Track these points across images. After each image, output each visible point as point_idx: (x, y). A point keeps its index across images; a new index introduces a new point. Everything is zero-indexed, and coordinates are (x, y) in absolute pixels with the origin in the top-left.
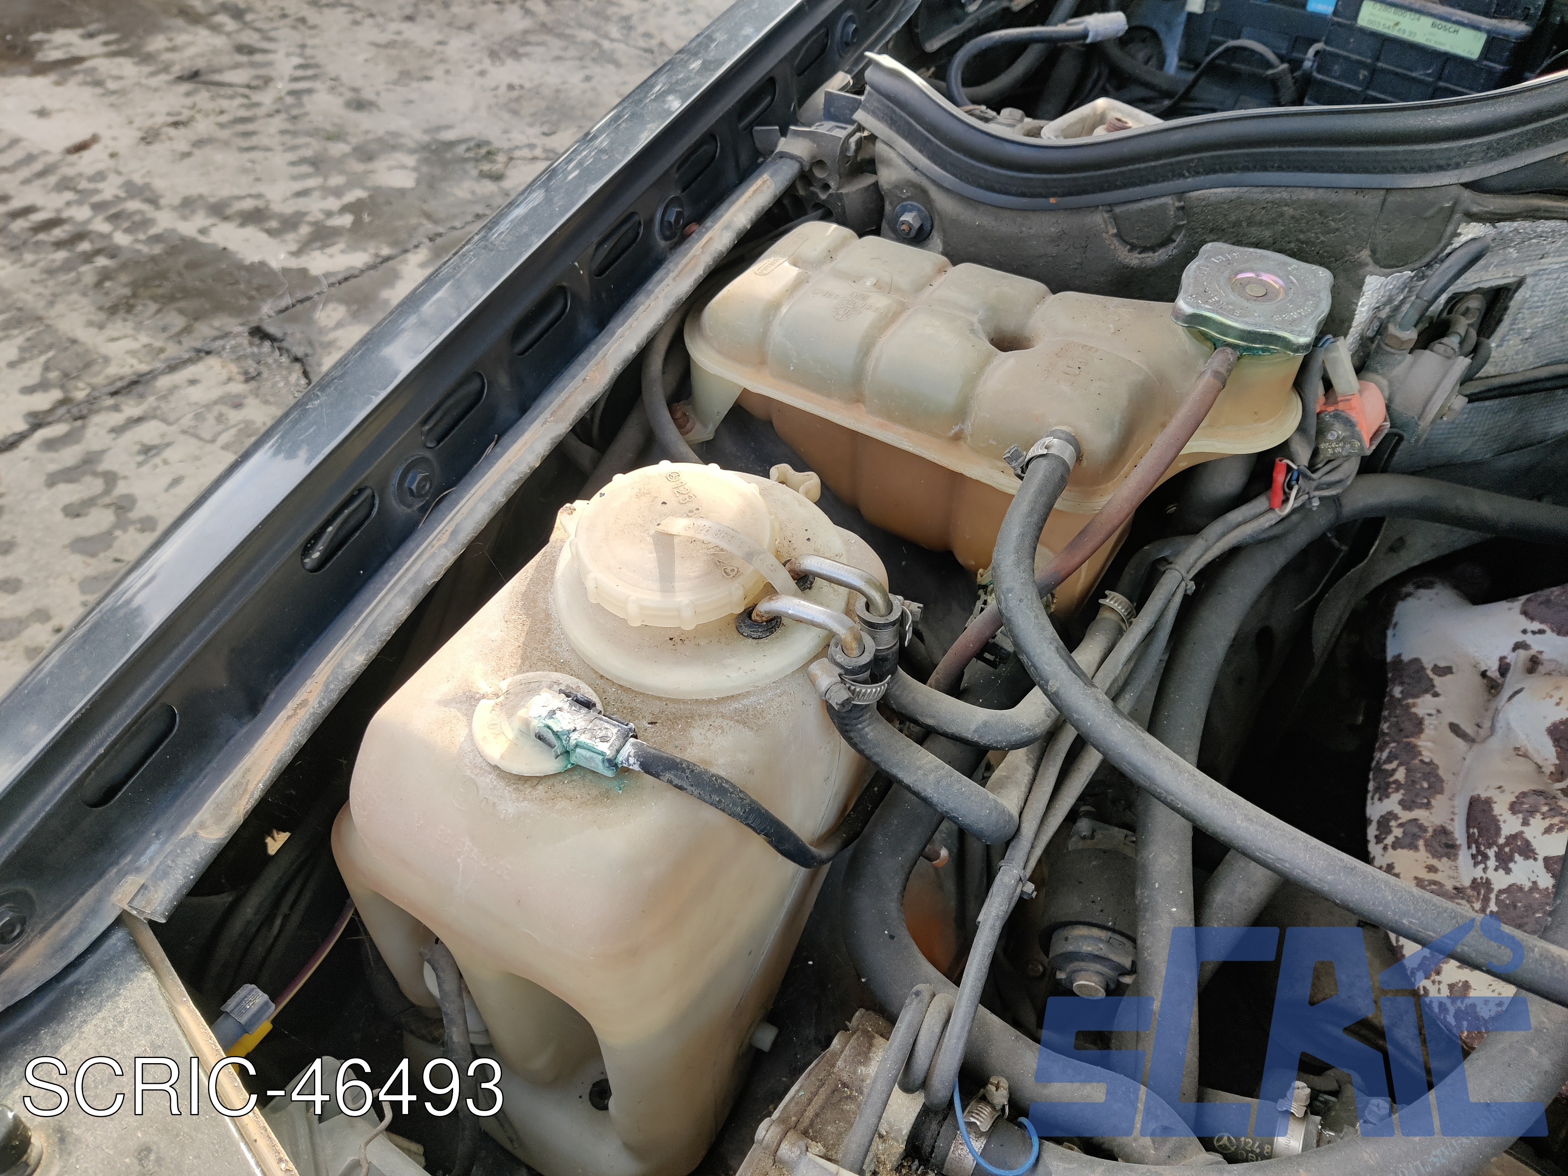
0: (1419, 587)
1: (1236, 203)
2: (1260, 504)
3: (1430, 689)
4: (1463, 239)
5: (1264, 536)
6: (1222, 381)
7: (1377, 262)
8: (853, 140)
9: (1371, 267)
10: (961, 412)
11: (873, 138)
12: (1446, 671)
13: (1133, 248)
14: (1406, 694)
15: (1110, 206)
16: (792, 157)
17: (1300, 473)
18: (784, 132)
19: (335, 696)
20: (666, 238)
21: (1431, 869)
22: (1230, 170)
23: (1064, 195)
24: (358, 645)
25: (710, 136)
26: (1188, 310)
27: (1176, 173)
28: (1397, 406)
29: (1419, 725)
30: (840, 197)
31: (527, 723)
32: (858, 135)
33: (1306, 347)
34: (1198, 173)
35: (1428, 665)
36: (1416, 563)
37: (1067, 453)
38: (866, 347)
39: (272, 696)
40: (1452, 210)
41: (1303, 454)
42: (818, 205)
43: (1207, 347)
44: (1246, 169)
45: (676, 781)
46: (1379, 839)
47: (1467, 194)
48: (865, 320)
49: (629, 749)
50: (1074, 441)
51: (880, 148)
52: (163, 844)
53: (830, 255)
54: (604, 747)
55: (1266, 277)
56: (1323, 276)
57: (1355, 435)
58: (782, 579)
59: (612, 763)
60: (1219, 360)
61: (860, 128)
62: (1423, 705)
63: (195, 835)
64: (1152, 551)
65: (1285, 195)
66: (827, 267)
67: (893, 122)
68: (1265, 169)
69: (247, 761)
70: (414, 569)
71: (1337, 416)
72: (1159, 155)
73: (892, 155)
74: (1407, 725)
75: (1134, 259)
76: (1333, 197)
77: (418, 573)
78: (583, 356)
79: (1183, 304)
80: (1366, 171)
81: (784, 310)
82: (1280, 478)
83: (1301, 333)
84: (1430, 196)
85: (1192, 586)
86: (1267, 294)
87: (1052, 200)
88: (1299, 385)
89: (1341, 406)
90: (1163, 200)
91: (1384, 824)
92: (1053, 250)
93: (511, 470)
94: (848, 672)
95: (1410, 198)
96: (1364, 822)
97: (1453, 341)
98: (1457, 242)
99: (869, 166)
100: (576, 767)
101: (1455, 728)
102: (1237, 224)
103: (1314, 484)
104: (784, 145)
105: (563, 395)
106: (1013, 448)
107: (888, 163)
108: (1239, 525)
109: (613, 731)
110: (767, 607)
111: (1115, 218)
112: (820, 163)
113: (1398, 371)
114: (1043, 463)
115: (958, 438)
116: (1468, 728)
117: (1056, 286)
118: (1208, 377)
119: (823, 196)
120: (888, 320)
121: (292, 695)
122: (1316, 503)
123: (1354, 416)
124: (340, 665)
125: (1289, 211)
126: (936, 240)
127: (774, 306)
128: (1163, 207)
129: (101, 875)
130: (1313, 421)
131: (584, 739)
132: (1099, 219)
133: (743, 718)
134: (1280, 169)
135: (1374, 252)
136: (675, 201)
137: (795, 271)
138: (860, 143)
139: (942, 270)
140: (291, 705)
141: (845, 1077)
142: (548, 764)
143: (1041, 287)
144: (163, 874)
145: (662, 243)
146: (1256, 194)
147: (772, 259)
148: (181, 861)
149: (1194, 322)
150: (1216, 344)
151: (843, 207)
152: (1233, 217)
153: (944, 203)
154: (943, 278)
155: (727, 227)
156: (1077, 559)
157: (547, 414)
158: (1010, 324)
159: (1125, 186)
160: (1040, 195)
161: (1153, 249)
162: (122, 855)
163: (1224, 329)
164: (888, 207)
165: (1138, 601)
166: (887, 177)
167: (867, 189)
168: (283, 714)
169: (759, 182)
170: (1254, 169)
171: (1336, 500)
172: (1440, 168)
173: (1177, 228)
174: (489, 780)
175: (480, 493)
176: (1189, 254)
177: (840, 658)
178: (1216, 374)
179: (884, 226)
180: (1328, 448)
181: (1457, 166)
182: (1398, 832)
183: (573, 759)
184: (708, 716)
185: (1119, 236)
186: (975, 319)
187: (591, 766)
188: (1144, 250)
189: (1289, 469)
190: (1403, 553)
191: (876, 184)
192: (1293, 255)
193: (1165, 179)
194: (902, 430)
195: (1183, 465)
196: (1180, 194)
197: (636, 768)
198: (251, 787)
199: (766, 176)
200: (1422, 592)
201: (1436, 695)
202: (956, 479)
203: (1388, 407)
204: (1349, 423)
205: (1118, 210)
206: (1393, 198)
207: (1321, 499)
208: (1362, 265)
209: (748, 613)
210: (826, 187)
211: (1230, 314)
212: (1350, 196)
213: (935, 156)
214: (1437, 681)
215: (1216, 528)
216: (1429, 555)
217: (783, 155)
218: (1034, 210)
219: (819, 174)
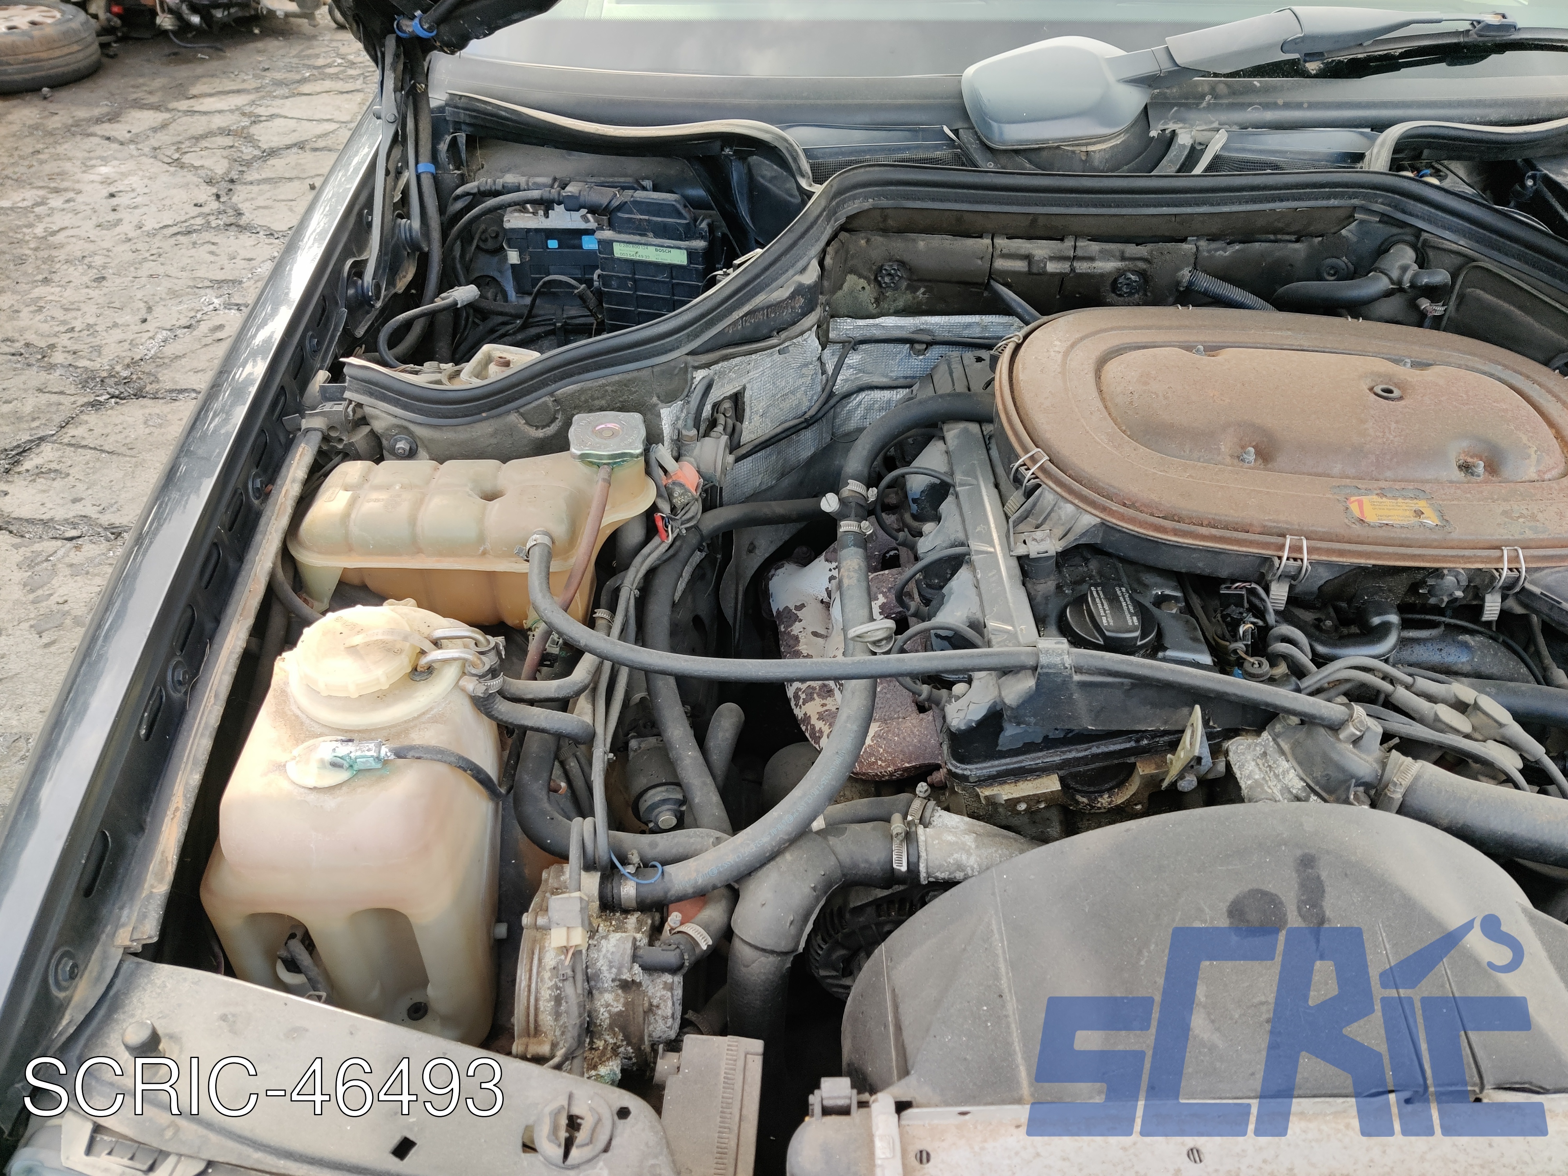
0: (776, 569)
1: (582, 391)
2: (656, 540)
3: (797, 619)
4: (698, 379)
5: (665, 558)
6: (609, 482)
7: (662, 401)
8: (350, 409)
9: (660, 405)
10: (481, 539)
11: (359, 405)
12: (803, 606)
13: (537, 428)
14: (786, 627)
15: (517, 409)
16: (315, 429)
17: (669, 518)
18: (303, 416)
19: (193, 800)
20: (258, 498)
21: (823, 705)
22: (572, 376)
23: (489, 410)
24: (192, 770)
25: (262, 431)
26: (579, 453)
27: (544, 384)
28: (703, 469)
29: (797, 639)
30: (352, 444)
31: (322, 761)
32: (351, 406)
33: (641, 454)
34: (556, 382)
35: (792, 608)
36: (767, 555)
37: (546, 540)
38: (413, 521)
39: (148, 819)
40: (686, 367)
41: (665, 507)
42: (338, 453)
43: (595, 468)
44: (580, 373)
45: (417, 755)
46: (796, 705)
47: (689, 358)
48: (404, 508)
49: (384, 750)
50: (547, 533)
51: (368, 410)
52: (131, 908)
53: (365, 478)
54: (372, 753)
55: (609, 425)
56: (637, 417)
57: (687, 491)
58: (427, 646)
59: (378, 759)
60: (603, 472)
61: (351, 402)
62: (796, 629)
63: (151, 892)
64: (610, 583)
65: (603, 381)
66: (367, 486)
67: (371, 394)
68: (588, 371)
69: (160, 848)
70: (203, 722)
71: (674, 483)
72: (532, 378)
73: (378, 412)
74: (792, 642)
75: (540, 434)
76: (628, 376)
77: (206, 723)
78: (240, 580)
79: (574, 450)
80: (637, 360)
81: (353, 516)
82: (660, 524)
83: (636, 448)
84: (672, 364)
85: (638, 592)
86: (614, 434)
87: (484, 415)
88: (648, 472)
89: (674, 478)
90: (543, 399)
91: (797, 697)
92: (494, 441)
93: (231, 653)
94: (481, 677)
95: (663, 367)
96: (788, 701)
97: (720, 428)
98: (696, 381)
99: (364, 421)
100: (359, 771)
101: (815, 634)
102: (586, 401)
103: (679, 522)
104: (305, 424)
105: (242, 603)
106: (518, 547)
107: (376, 418)
108: (649, 554)
109: (372, 745)
110: (424, 661)
111: (522, 415)
112: (332, 428)
113: (696, 452)
114: (536, 548)
115: (484, 553)
116: (822, 631)
117: (505, 459)
118: (600, 482)
119: (340, 446)
120: (418, 504)
121: (167, 808)
122: (684, 532)
123: (682, 481)
124: (187, 783)
125: (609, 388)
126: (422, 452)
127: (346, 517)
128: (545, 403)
129: (98, 940)
130: (663, 489)
131: (359, 753)
132: (513, 418)
133: (435, 720)
134: (596, 369)
135: (658, 397)
136: (256, 476)
137: (349, 493)
138: (354, 411)
139: (436, 469)
140: (170, 813)
141: (556, 885)
142: (342, 776)
143: (495, 463)
144: (143, 917)
145: (256, 502)
146: (589, 384)
147: (331, 491)
148: (150, 907)
149: (583, 457)
150: (598, 466)
151: (356, 450)
152: (583, 399)
153: (419, 431)
154: (438, 473)
155: (293, 481)
156: (572, 591)
157: (237, 616)
158: (488, 487)
159: (521, 397)
160: (476, 414)
161: (548, 425)
162: (105, 926)
163: (600, 457)
164: (385, 442)
165: (613, 609)
166: (379, 426)
167: (367, 435)
168: (167, 820)
169: (300, 449)
170: (583, 372)
171: (696, 527)
172: (671, 351)
173: (557, 411)
174: (312, 797)
175: (220, 670)
176: (568, 424)
177: (474, 671)
178: (604, 480)
179: (385, 453)
180: (678, 501)
181: (678, 348)
182: (803, 696)
183: (356, 767)
184: (415, 726)
185: (527, 423)
186: (468, 489)
187: (368, 766)
188: (543, 427)
189: (663, 518)
190: (757, 551)
191: (372, 431)
192: (620, 410)
193: (540, 388)
194: (451, 559)
195: (609, 532)
196: (551, 394)
197: (393, 757)
198: (170, 859)
199: (303, 445)
200: (780, 571)
201: (801, 621)
202: (491, 576)
203: (698, 472)
204: (681, 485)
205: (522, 410)
206: (656, 369)
207: (686, 529)
208: (656, 405)
209: (415, 669)
210: (341, 440)
211: (599, 449)
212: (635, 374)
213: (405, 407)
214: (799, 613)
215: (638, 559)
216: (772, 549)
217: (308, 430)
218: (474, 422)
219: (334, 434)
